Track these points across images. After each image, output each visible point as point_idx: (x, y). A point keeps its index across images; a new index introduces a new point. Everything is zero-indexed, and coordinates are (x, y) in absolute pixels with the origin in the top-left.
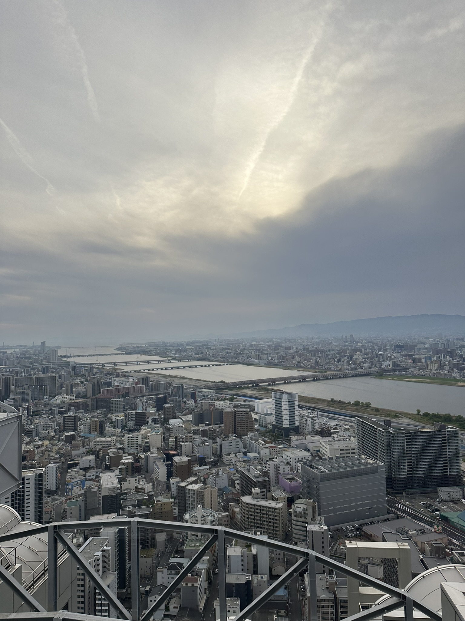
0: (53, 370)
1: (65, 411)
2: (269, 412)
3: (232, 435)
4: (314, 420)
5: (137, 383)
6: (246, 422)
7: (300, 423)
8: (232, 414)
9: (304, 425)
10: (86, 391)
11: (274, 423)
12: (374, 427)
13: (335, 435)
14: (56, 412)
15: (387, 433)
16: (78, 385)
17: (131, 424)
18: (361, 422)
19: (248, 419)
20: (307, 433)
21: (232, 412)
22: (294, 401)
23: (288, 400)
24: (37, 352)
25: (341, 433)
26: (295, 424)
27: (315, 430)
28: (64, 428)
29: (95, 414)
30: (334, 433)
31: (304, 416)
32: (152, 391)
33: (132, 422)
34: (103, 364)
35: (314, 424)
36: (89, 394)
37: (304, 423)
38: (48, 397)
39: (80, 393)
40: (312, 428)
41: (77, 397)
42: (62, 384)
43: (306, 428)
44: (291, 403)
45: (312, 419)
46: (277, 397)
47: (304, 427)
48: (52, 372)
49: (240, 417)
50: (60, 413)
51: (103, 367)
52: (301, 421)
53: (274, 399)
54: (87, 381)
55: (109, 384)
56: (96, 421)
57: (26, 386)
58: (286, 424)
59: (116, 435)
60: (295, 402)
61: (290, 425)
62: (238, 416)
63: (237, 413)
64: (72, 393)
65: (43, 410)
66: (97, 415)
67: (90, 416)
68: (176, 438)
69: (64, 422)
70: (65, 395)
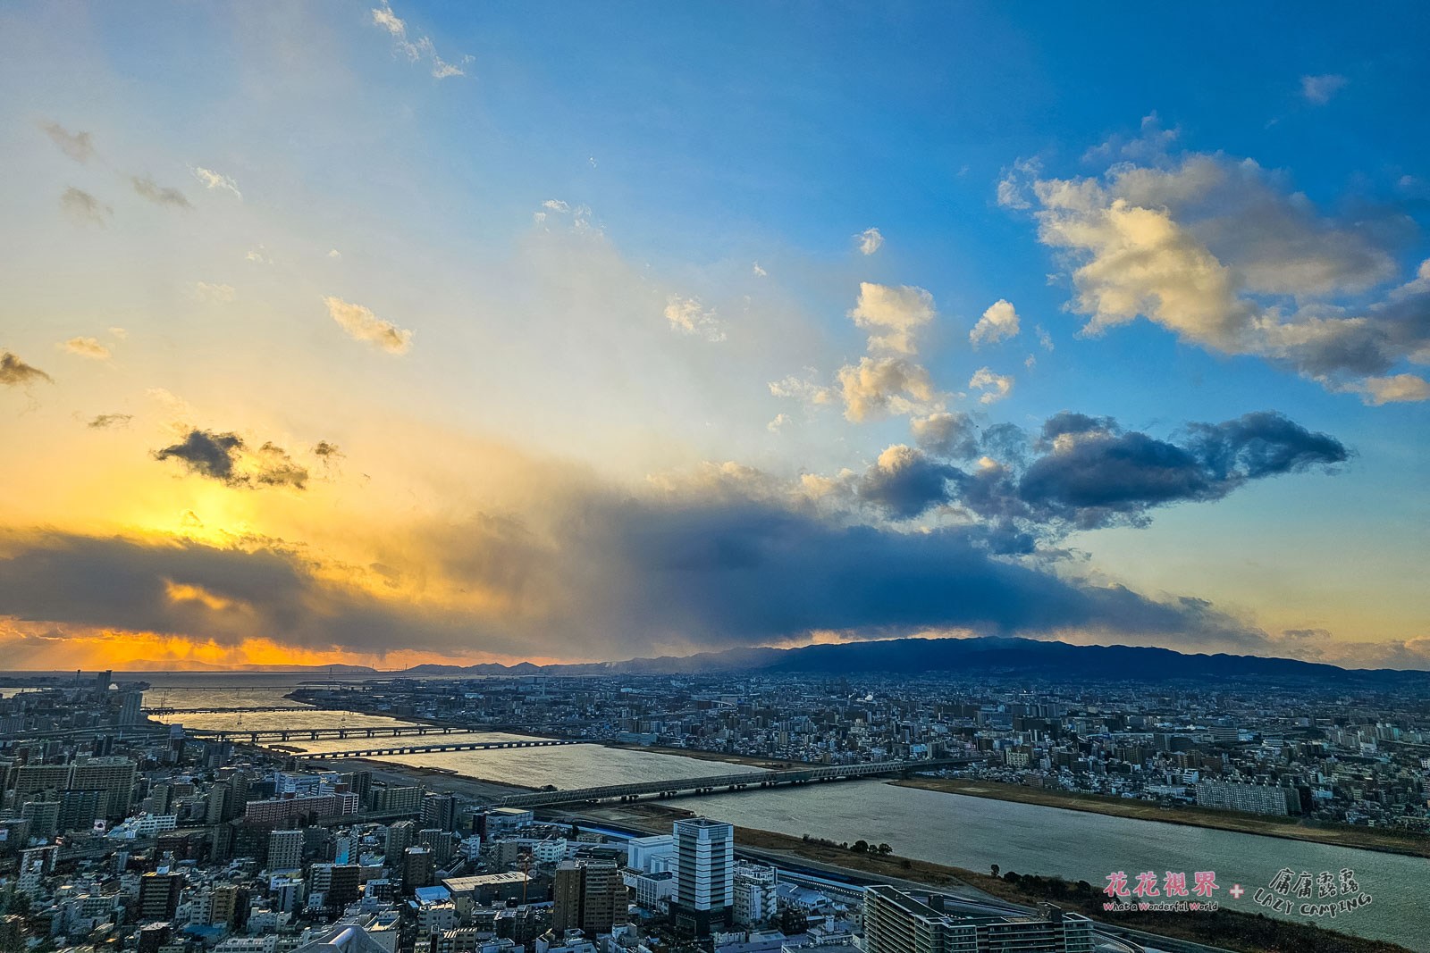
0: (122, 746)
1: (144, 861)
2: (662, 871)
3: (572, 932)
4: (768, 892)
5: (339, 789)
6: (610, 896)
7: (735, 898)
8: (577, 876)
9: (745, 903)
10: (207, 806)
11: (675, 900)
12: (906, 913)
13: (815, 931)
14: (122, 864)
15: (936, 928)
16: (185, 790)
17: (316, 899)
18: (878, 898)
19: (615, 889)
20: (752, 924)
21: (577, 871)
22: (723, 844)
23: (710, 841)
24: (83, 699)
25: (830, 925)
26: (723, 901)
27: (769, 917)
28: (140, 911)
29: (225, 870)
30: (814, 924)
31: (745, 880)
32: (375, 809)
33: (320, 895)
34: (254, 734)
35: (768, 900)
36: (212, 816)
37: (744, 900)
38: (104, 822)
39: (188, 813)
40: (762, 911)
41: (181, 824)
42: (144, 786)
43: (748, 912)
44: (718, 848)
45: (764, 889)
46: (685, 831)
47: (745, 910)
48: (120, 753)
49: (595, 885)
50: (135, 867)
51: (253, 741)
52: (738, 895)
53: (678, 837)
54: (210, 778)
55: (267, 790)
56: (229, 891)
57: (48, 792)
58: (703, 902)
59: (278, 929)
60: (727, 845)
61: (712, 903)
62: (590, 882)
63: (588, 872)
64: (168, 811)
65: (85, 859)
66: (231, 873)
67: (212, 877)
68: (434, 939)
69: (142, 892)
70: (150, 816)
